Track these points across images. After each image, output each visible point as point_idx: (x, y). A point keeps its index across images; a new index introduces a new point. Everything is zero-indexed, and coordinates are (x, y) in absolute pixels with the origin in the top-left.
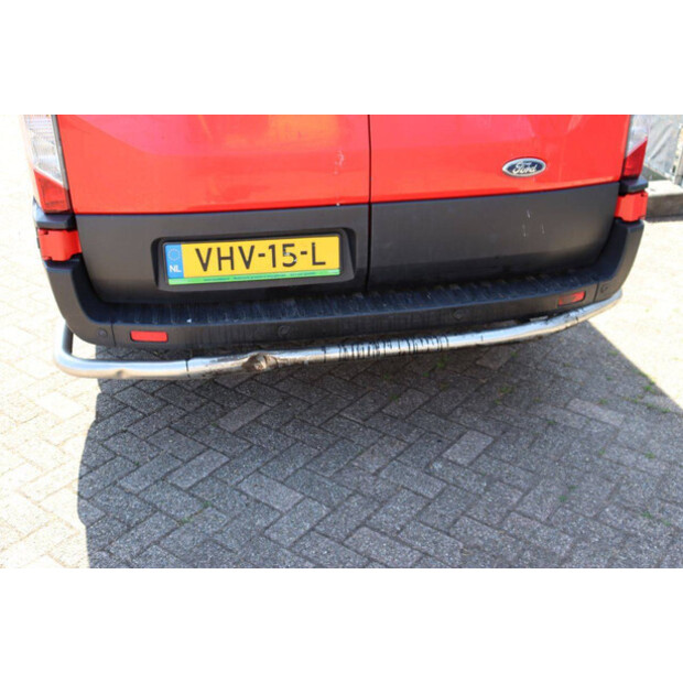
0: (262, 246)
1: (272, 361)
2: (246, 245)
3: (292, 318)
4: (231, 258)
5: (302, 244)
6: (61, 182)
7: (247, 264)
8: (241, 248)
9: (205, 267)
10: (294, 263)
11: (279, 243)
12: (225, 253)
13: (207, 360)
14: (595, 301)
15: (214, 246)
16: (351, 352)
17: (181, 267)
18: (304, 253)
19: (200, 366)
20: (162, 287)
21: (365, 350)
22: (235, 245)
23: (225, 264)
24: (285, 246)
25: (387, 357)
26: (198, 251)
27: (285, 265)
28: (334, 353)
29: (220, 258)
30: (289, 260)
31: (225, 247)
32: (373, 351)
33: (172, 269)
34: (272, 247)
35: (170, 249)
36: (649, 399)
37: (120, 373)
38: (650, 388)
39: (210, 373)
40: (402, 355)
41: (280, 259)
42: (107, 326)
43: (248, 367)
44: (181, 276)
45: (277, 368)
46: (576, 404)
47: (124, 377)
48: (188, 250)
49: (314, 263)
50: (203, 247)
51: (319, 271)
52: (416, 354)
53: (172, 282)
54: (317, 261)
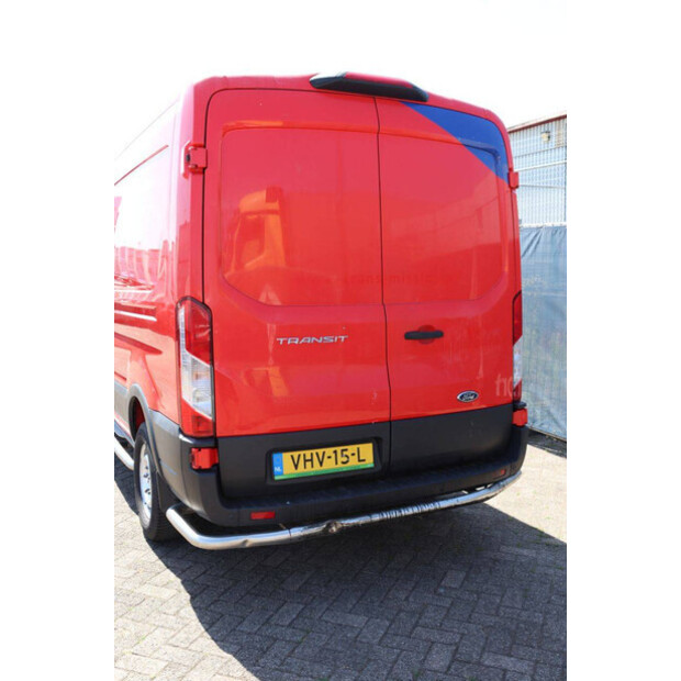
0: (329, 451)
1: (340, 526)
2: (320, 451)
3: (349, 497)
4: (311, 460)
5: (352, 449)
6: (210, 418)
7: (321, 463)
8: (317, 454)
9: (296, 467)
10: (347, 462)
11: (339, 449)
12: (308, 457)
13: (301, 529)
14: (510, 476)
15: (302, 453)
16: (386, 516)
17: (282, 468)
18: (353, 454)
19: (297, 532)
20: (269, 483)
21: (394, 514)
22: (314, 452)
23: (309, 464)
24: (343, 451)
25: (407, 517)
26: (292, 457)
27: (343, 463)
28: (376, 517)
29: (305, 461)
30: (345, 459)
31: (308, 453)
32: (398, 514)
33: (277, 469)
34: (335, 452)
35: (276, 457)
36: (544, 540)
37: (245, 542)
38: (542, 535)
39: (303, 536)
40: (414, 515)
41: (340, 459)
42: (235, 511)
43: (325, 530)
44: (281, 474)
45: (343, 530)
46: (504, 548)
47: (248, 545)
48: (286, 457)
49: (359, 461)
50: (296, 454)
51: (362, 465)
52: (423, 513)
53: (277, 478)
54: (361, 458)
